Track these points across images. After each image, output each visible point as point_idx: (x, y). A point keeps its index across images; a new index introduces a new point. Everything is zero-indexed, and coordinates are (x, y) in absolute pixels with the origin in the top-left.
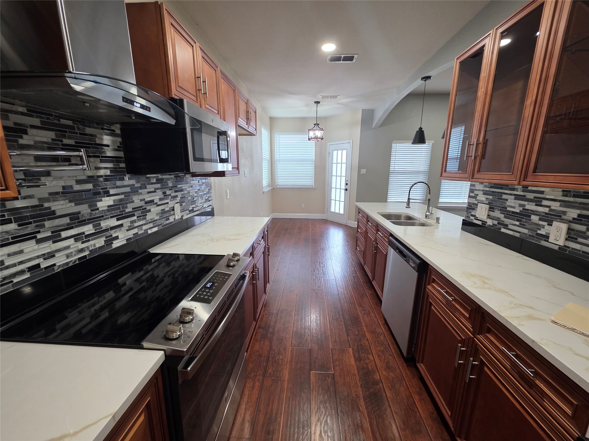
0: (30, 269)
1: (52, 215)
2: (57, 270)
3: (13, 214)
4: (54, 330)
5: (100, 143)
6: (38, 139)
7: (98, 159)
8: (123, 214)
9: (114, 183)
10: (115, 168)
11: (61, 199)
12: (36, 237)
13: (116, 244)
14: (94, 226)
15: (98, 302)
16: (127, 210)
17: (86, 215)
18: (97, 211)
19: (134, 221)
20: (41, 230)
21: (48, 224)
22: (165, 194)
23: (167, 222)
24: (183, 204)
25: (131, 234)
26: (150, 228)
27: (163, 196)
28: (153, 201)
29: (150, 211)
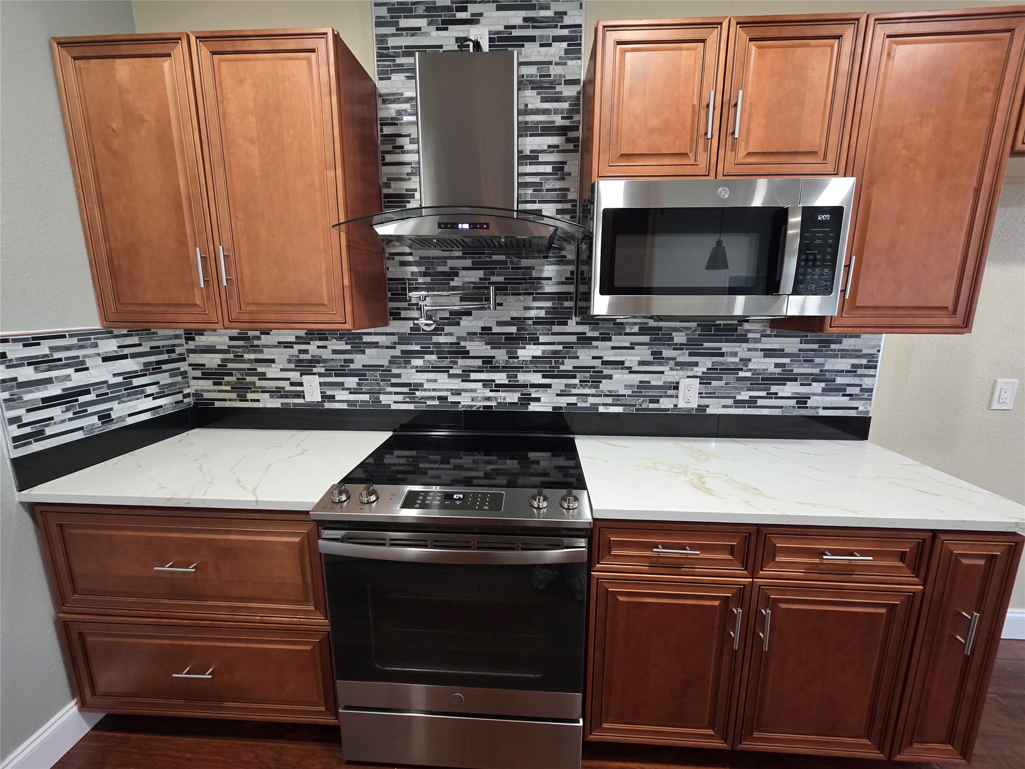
0: (440, 398)
1: (465, 354)
2: (461, 408)
3: (436, 347)
4: (448, 463)
5: (538, 276)
6: (467, 280)
7: (531, 297)
8: (554, 371)
9: (549, 328)
10: (554, 308)
11: (477, 339)
12: (448, 371)
13: (533, 407)
14: (508, 377)
15: (496, 463)
16: (562, 368)
17: (501, 362)
18: (516, 360)
19: (575, 386)
20: (454, 366)
21: (461, 362)
22: (657, 355)
23: (652, 406)
24: (714, 383)
25: (563, 401)
26: (604, 405)
27: (650, 358)
28: (622, 363)
29: (610, 377)
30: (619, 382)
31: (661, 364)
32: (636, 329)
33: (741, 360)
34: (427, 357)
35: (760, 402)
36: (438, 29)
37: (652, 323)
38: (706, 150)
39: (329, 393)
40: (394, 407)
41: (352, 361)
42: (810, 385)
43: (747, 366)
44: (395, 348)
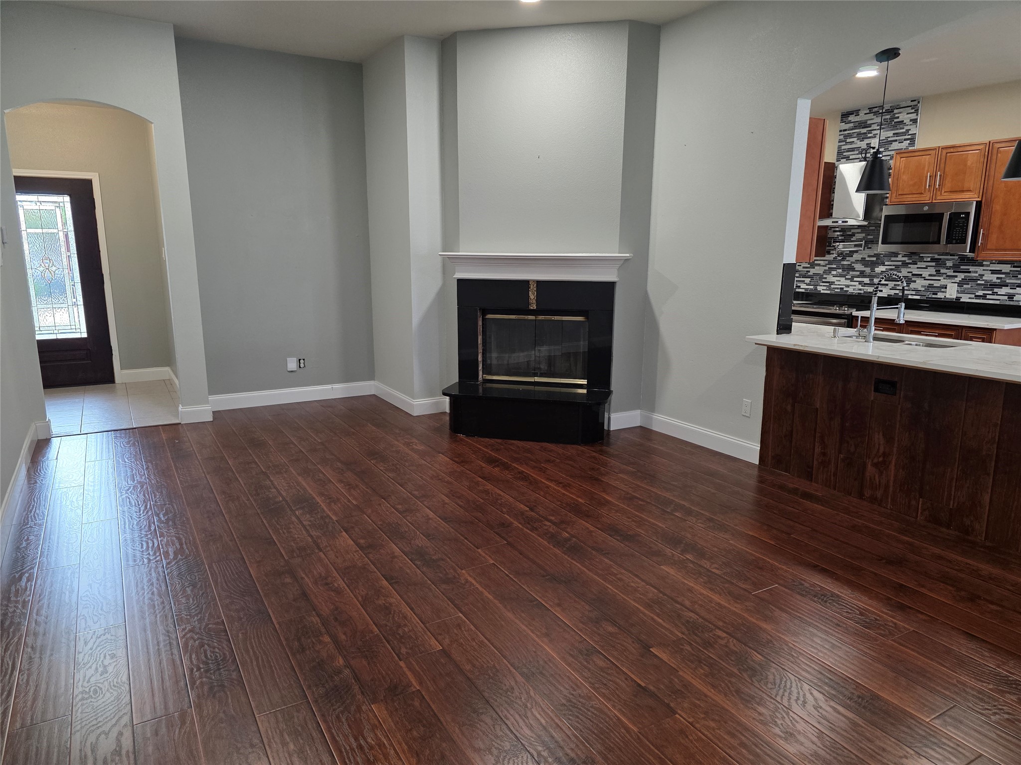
0: (841, 288)
1: (853, 269)
2: (848, 293)
3: (842, 266)
6: (858, 238)
8: (890, 278)
11: (859, 263)
12: (845, 277)
14: (870, 280)
17: (868, 273)
18: (874, 273)
19: (899, 285)
20: (848, 275)
21: (851, 273)
22: (938, 272)
23: (934, 296)
24: (965, 286)
25: (893, 292)
26: (911, 295)
27: (935, 273)
28: (921, 275)
29: (915, 281)
30: (919, 284)
31: (940, 276)
32: (929, 259)
33: (979, 275)
34: (838, 270)
35: (988, 297)
36: (860, 141)
37: (936, 257)
38: (929, 191)
39: (798, 285)
40: (822, 292)
41: (809, 272)
42: (1015, 289)
43: (982, 278)
44: (826, 266)
